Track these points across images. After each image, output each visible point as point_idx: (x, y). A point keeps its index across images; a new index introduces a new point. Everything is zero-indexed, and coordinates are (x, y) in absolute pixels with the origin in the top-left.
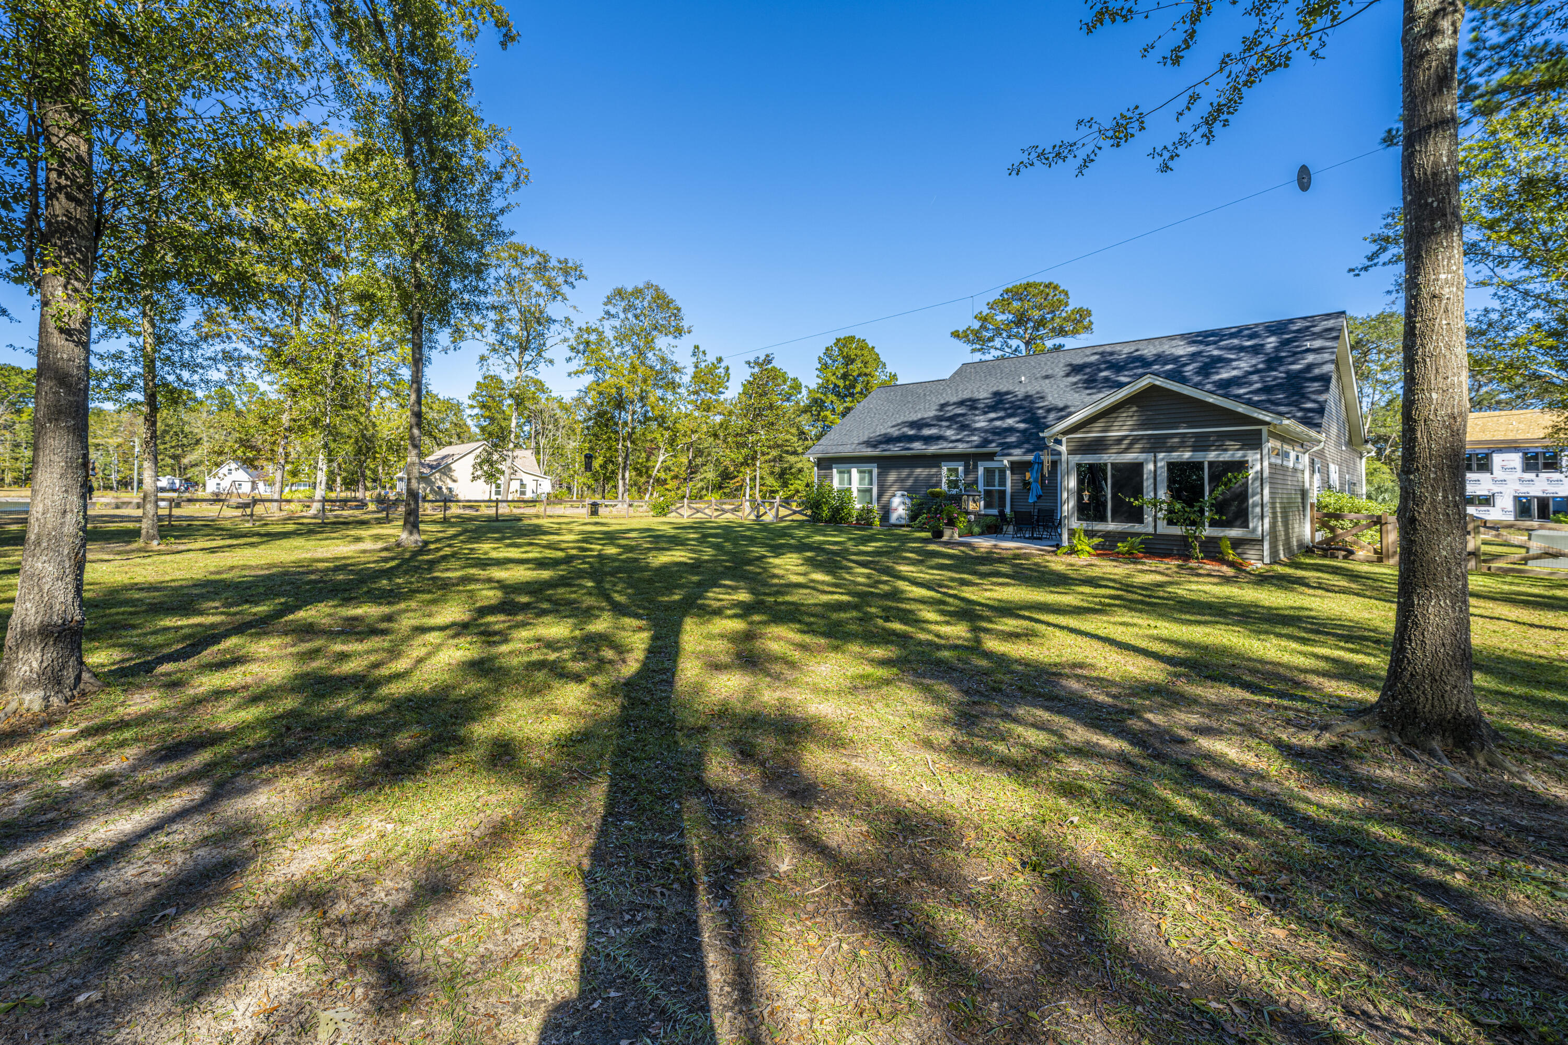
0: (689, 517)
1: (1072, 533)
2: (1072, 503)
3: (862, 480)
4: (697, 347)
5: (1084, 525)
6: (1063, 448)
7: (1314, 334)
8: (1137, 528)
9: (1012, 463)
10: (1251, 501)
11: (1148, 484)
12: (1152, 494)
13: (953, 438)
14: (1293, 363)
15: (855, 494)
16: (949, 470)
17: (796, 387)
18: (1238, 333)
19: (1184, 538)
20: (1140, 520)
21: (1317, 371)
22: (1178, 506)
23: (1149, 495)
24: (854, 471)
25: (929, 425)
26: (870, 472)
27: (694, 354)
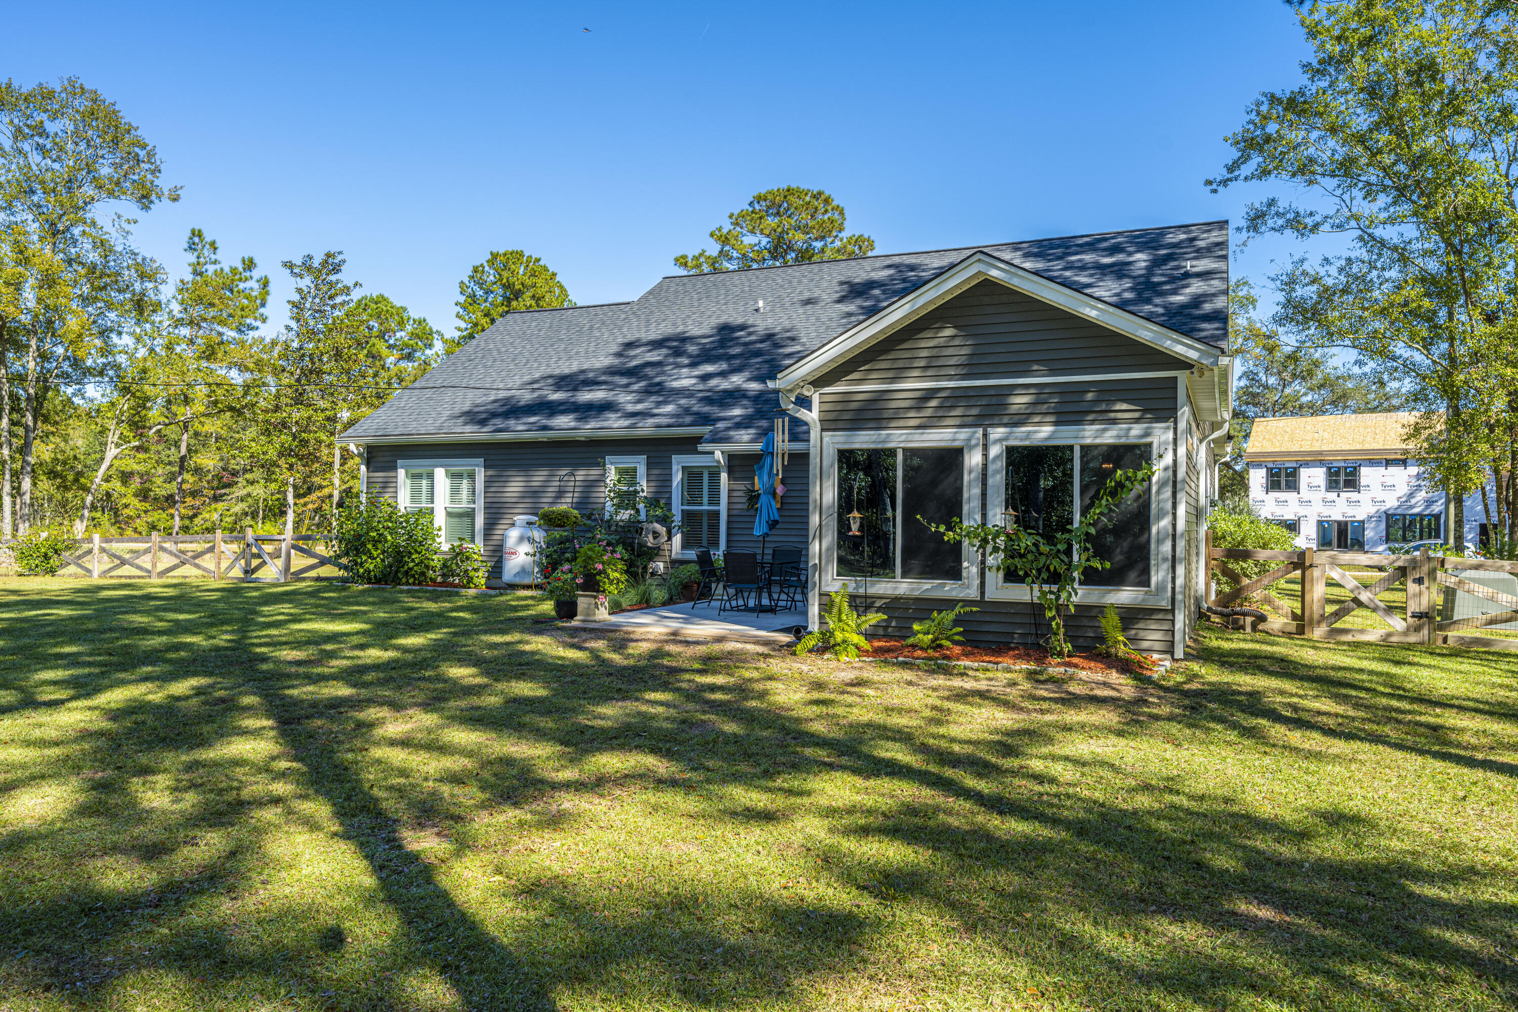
0: (104, 574)
1: (827, 606)
2: (830, 538)
3: (455, 491)
4: (197, 234)
5: (851, 584)
6: (812, 416)
7: (1198, 250)
8: (948, 589)
9: (732, 458)
10: (1154, 530)
11: (971, 493)
12: (978, 517)
13: (630, 408)
14: (1175, 292)
15: (440, 519)
16: (621, 472)
17: (424, 335)
18: (1093, 244)
19: (1036, 610)
20: (955, 574)
21: (1207, 307)
22: (1026, 541)
23: (971, 519)
24: (440, 474)
25: (592, 384)
26: (472, 476)
27: (192, 247)
